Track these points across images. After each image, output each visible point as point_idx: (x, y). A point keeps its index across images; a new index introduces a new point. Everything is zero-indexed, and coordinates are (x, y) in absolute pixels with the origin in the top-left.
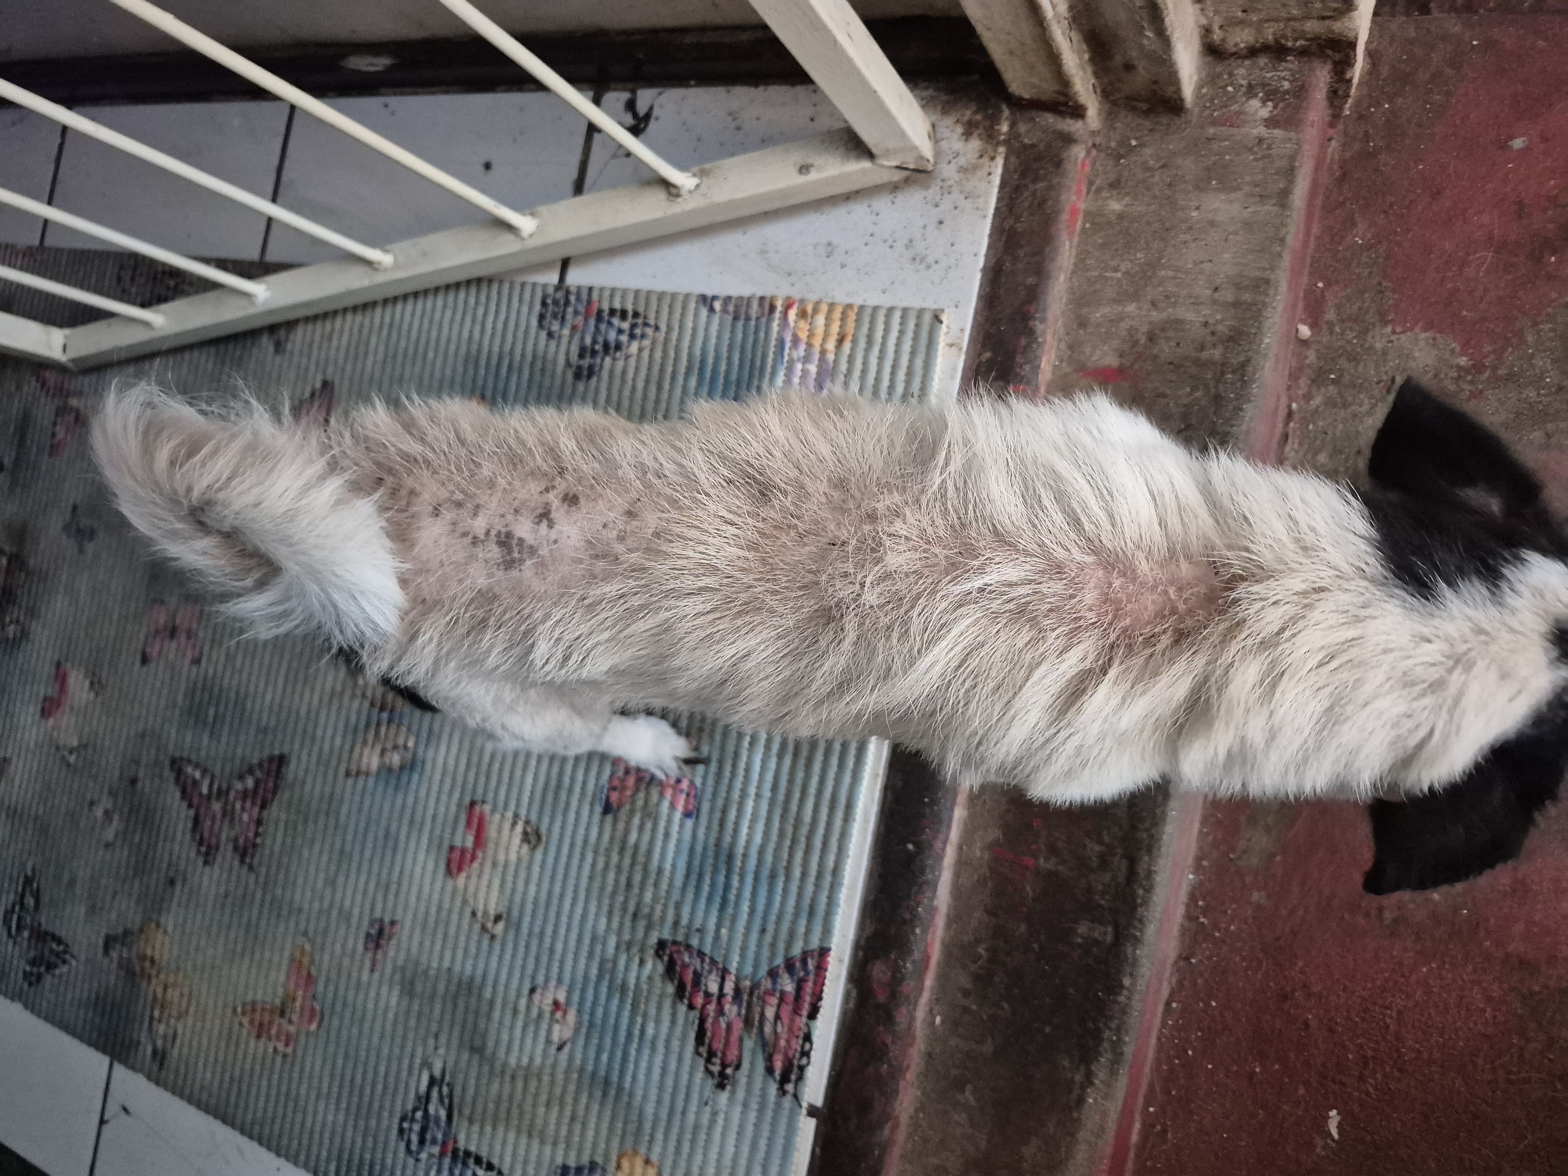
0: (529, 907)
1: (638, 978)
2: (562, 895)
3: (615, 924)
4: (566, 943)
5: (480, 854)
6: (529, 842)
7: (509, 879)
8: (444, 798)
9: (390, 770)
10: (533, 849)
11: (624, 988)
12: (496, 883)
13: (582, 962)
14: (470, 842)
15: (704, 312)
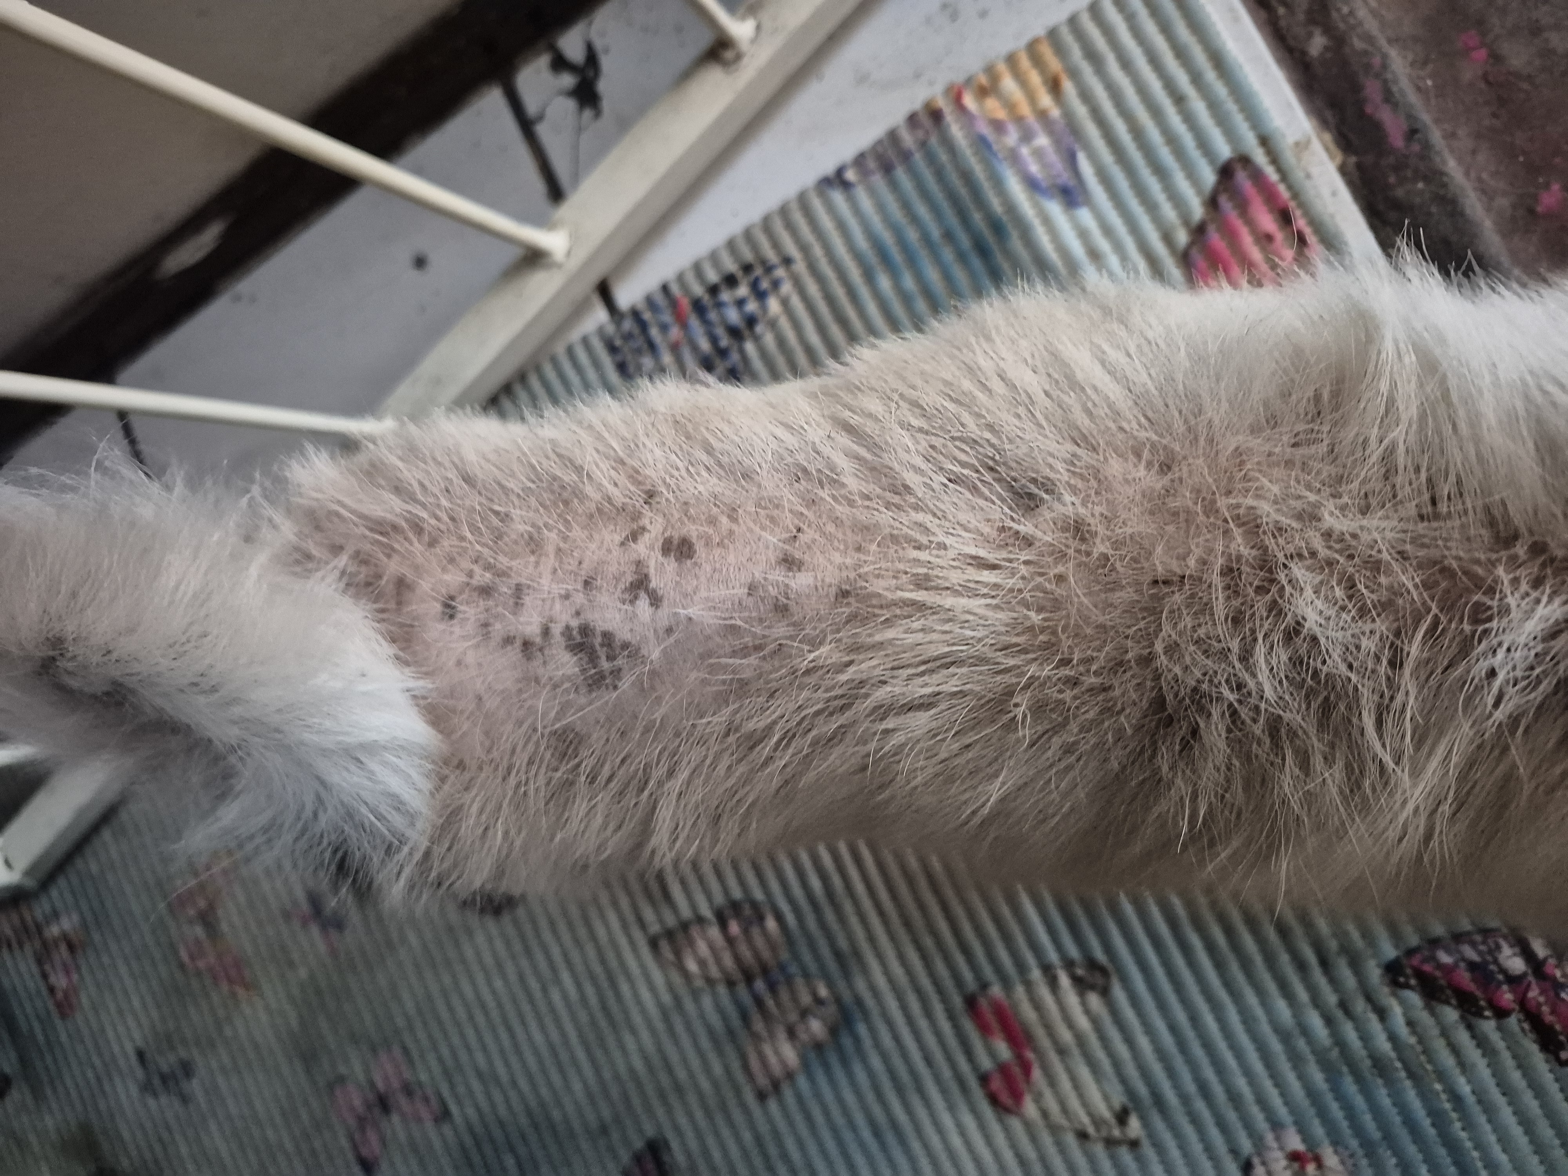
0: (1157, 1069)
1: (1393, 1038)
2: (1194, 1019)
3: (1303, 995)
4: (1248, 1072)
5: (1030, 1055)
6: (1093, 987)
7: (1100, 1054)
8: (923, 1024)
9: (818, 1047)
10: (1105, 992)
11: (1379, 1065)
12: (1084, 1073)
13: (1291, 1077)
14: (1004, 1050)
15: (838, 197)
